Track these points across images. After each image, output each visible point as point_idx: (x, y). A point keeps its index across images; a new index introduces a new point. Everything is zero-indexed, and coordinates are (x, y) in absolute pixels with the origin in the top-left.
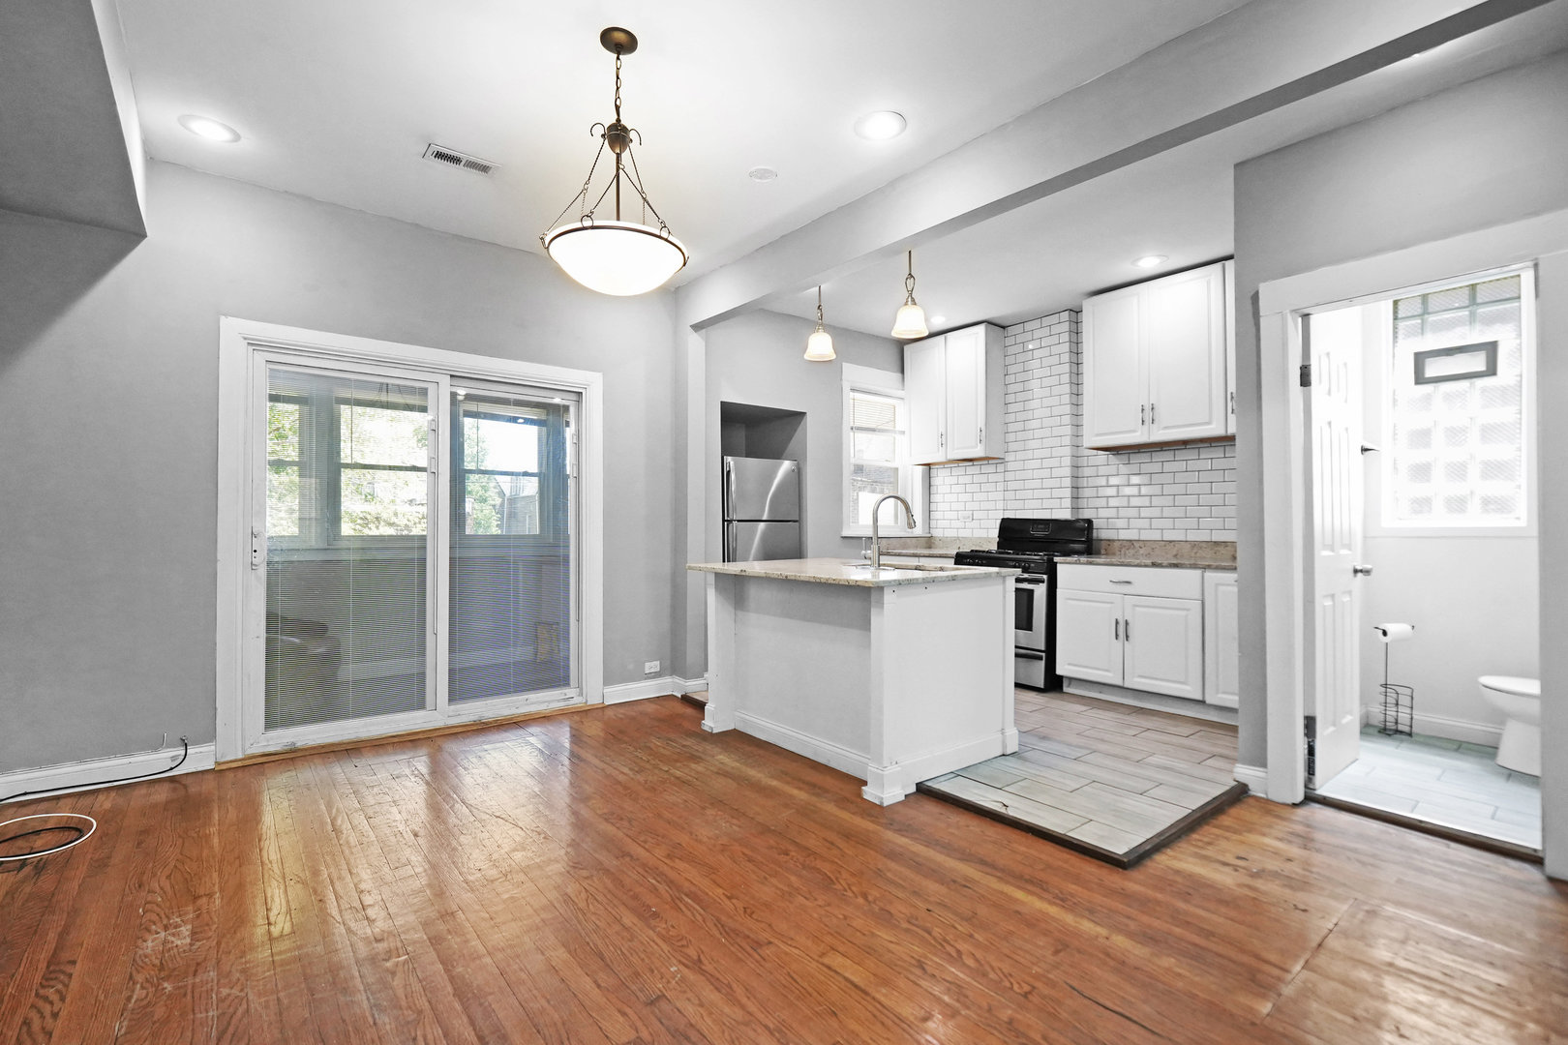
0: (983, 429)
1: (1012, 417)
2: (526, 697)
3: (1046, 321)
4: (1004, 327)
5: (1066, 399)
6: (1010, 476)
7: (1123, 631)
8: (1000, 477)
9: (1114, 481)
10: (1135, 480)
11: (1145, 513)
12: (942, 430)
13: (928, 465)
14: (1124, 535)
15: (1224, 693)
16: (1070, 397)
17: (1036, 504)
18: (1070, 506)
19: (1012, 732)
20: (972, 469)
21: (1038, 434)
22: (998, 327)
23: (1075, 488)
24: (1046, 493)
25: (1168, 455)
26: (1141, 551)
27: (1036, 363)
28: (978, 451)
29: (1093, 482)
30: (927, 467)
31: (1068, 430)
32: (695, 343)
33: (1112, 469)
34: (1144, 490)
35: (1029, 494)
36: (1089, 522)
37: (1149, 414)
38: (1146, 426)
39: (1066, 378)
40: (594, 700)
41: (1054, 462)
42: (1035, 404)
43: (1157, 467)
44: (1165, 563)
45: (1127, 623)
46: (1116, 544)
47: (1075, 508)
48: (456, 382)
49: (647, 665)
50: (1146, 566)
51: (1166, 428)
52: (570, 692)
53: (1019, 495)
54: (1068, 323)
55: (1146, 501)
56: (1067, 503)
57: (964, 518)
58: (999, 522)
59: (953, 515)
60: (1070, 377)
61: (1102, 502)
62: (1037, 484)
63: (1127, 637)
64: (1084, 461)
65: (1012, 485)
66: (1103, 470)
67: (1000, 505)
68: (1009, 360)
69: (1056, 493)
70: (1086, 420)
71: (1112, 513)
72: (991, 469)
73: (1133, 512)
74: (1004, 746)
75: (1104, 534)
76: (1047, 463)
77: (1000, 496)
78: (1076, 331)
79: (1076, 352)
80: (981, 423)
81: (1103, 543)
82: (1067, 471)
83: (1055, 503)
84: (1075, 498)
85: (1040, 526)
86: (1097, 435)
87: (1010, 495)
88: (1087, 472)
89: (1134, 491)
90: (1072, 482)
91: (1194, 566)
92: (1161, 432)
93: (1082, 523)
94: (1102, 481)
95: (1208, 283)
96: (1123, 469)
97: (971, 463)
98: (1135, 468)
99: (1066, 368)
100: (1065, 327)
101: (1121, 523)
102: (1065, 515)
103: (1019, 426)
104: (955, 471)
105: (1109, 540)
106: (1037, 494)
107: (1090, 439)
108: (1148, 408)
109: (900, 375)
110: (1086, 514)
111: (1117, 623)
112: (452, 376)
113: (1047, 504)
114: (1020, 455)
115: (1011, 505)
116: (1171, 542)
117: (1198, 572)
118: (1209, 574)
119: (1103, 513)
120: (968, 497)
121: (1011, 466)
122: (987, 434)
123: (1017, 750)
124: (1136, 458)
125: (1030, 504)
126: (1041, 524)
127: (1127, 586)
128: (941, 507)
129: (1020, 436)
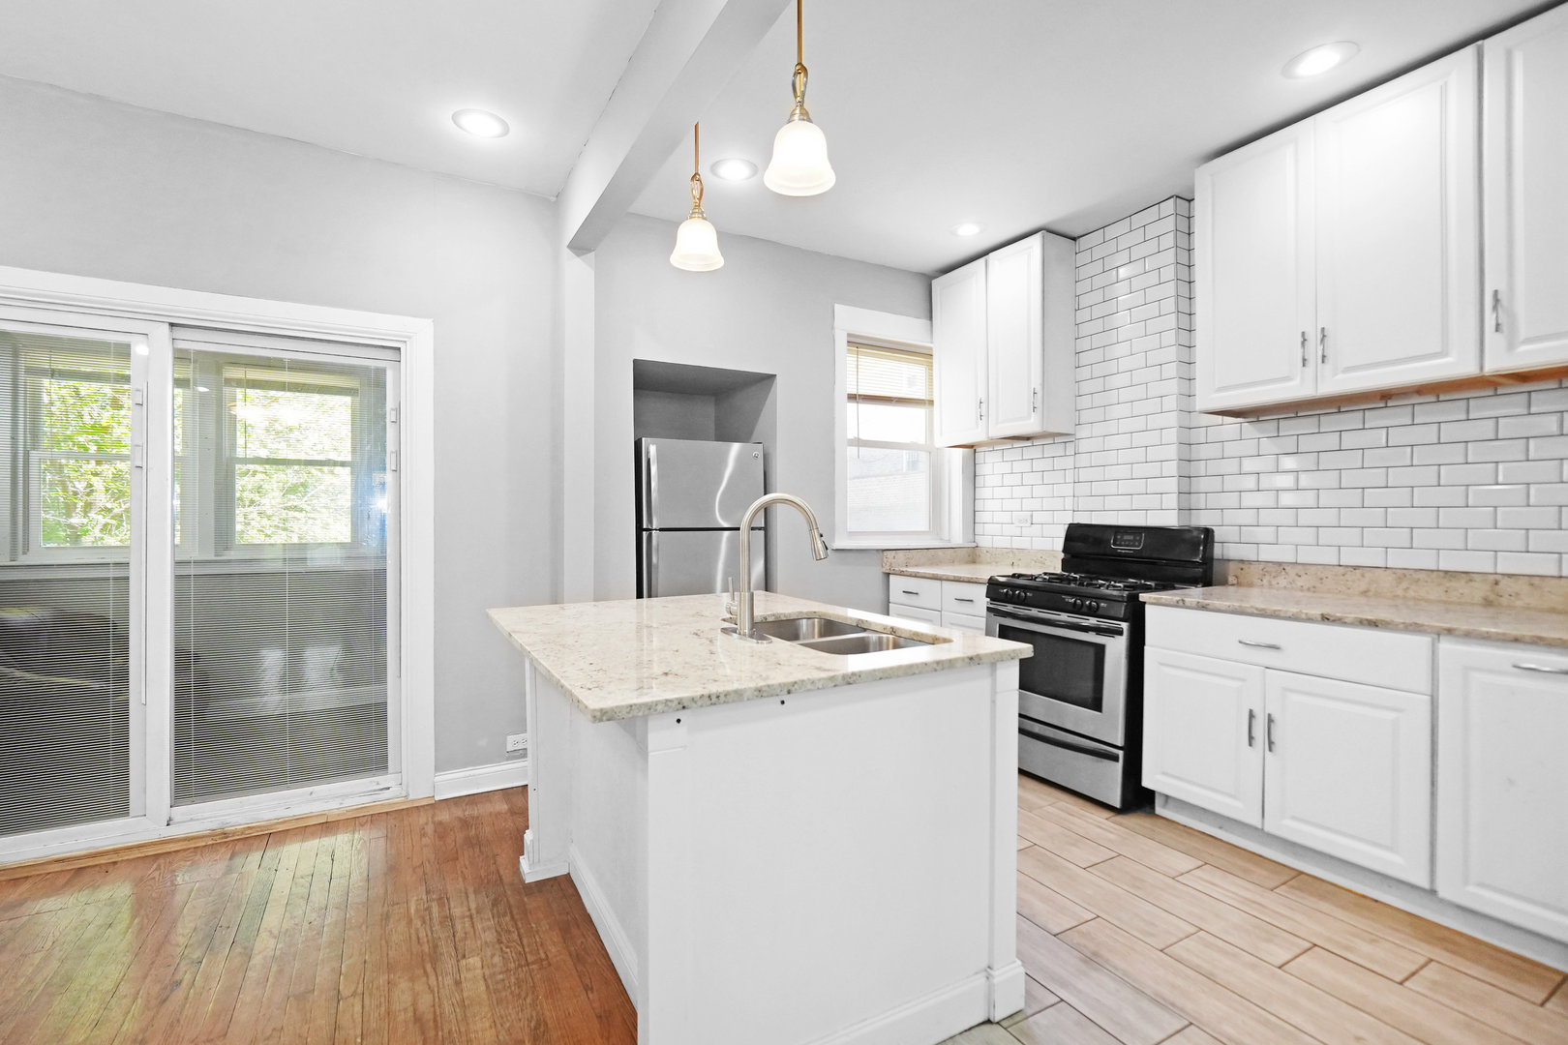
0: (1039, 389)
1: (1085, 373)
2: (310, 789)
3: (1138, 220)
4: (1074, 239)
5: (1170, 337)
6: (1083, 460)
7: (1261, 730)
8: (1069, 462)
9: (1249, 465)
10: (1289, 463)
11: (1305, 517)
12: (982, 395)
13: (971, 446)
14: (1267, 554)
15: (1481, 885)
16: (1177, 334)
17: (1123, 502)
18: (1175, 506)
19: (1011, 974)
20: (1032, 451)
21: (1125, 395)
22: (1062, 236)
23: (1185, 477)
24: (1138, 486)
25: (1351, 420)
26: (1300, 582)
27: (1122, 287)
28: (1031, 425)
29: (1214, 467)
30: (971, 450)
31: (1173, 387)
32: (578, 272)
33: (1249, 447)
34: (1305, 480)
35: (1111, 488)
36: (1208, 533)
37: (1316, 346)
38: (1310, 369)
39: (1169, 305)
40: (419, 793)
41: (1152, 438)
42: (1120, 350)
43: (1332, 441)
44: (1351, 617)
45: (1270, 720)
46: (1255, 569)
47: (1185, 509)
48: (180, 333)
49: (511, 739)
50: (1310, 620)
51: (1348, 370)
52: (383, 780)
53: (1097, 488)
54: (1173, 217)
55: (1309, 498)
56: (1171, 501)
57: (1020, 521)
58: (1067, 526)
59: (1005, 517)
60: (1177, 304)
61: (1231, 500)
62: (1122, 471)
63: (1271, 743)
64: (1199, 435)
65: (1084, 475)
66: (1231, 449)
67: (1069, 503)
68: (1082, 287)
69: (1154, 485)
70: (1200, 371)
71: (1246, 517)
72: (1058, 450)
73: (1287, 517)
74: (991, 1004)
75: (1233, 552)
76: (1140, 439)
77: (1068, 489)
78: (1186, 231)
79: (1186, 265)
80: (1036, 382)
81: (1232, 566)
82: (1172, 452)
83: (1153, 501)
84: (1184, 493)
85: (1126, 537)
86: (1220, 390)
87: (1083, 489)
88: (1204, 452)
89: (1287, 481)
90: (1179, 468)
91: (1415, 628)
92: (1340, 376)
93: (1195, 533)
94: (1230, 466)
95: (1444, 91)
96: (1267, 445)
97: (1029, 443)
98: (1289, 444)
99: (1170, 289)
100: (1169, 224)
101: (1264, 534)
102: (1169, 519)
103: (1098, 385)
104: (1010, 455)
105: (1242, 561)
106: (1125, 486)
107: (1209, 398)
108: (1313, 338)
109: (929, 322)
110: (1202, 520)
111: (1251, 716)
112: (172, 325)
113: (1138, 502)
114: (1098, 429)
115: (1083, 503)
116: (1356, 568)
117: (1423, 641)
118: (1446, 646)
119: (1231, 517)
120: (1025, 491)
121: (1083, 446)
122: (1043, 398)
123: (1021, 1005)
124: (1291, 427)
125: (1111, 502)
126: (1130, 534)
127: (1272, 653)
128: (990, 505)
129: (1098, 400)
